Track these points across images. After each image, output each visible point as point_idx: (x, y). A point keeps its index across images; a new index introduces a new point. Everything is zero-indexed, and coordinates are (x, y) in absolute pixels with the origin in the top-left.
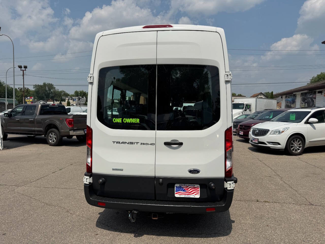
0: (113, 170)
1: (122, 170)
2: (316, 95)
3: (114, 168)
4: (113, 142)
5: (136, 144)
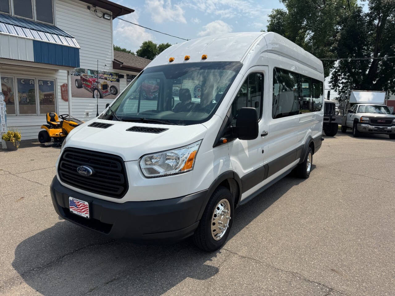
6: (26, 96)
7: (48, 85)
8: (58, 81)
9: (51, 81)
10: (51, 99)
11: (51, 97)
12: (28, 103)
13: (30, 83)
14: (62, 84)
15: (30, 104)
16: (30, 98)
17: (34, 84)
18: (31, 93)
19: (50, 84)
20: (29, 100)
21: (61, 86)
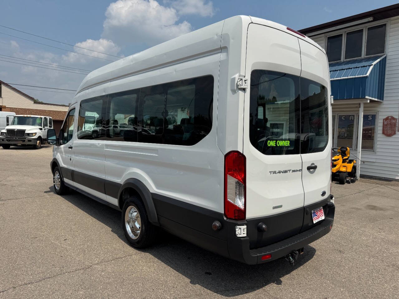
0: (274, 208)
1: (281, 206)
2: (177, 113)
3: (275, 206)
4: (270, 172)
5: (289, 171)
6: (344, 131)
7: (369, 119)
8: (380, 114)
9: (372, 115)
10: (369, 134)
11: (371, 132)
12: (345, 138)
13: (350, 119)
14: (385, 117)
15: (348, 139)
16: (348, 133)
17: (354, 120)
18: (350, 128)
19: (371, 118)
20: (347, 134)
21: (384, 119)
